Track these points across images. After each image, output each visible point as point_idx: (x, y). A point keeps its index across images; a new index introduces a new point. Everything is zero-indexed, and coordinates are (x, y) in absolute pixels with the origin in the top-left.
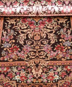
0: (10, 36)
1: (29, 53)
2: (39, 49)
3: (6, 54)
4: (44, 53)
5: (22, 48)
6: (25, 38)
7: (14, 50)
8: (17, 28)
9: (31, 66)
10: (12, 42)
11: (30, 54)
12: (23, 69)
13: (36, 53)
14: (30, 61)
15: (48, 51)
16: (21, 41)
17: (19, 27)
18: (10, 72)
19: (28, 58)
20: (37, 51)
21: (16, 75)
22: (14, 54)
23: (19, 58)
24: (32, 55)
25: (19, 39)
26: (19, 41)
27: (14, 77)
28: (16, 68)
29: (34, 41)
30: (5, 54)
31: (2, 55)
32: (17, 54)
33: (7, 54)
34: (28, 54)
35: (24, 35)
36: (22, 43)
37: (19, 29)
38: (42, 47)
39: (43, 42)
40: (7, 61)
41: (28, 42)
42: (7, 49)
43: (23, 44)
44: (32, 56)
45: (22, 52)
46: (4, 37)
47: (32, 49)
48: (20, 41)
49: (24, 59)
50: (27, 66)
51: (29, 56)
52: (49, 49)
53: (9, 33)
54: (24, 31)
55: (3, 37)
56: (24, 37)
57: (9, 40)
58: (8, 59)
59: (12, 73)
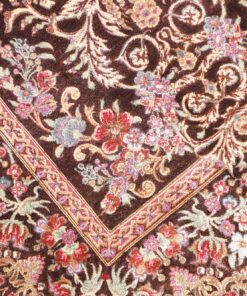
0: (38, 79)
1: (181, 109)
2: (198, 64)
3: (100, 173)
4: (234, 69)
5: (137, 103)
6: (105, 48)
7: (115, 132)
8: (29, 20)
9: (238, 160)
10: (71, 101)
11: (191, 111)
12: (225, 195)
13: (207, 91)
14: (216, 142)
15: (239, 51)
16: (99, 72)
17: (30, 10)
18: (191, 241)
19: (201, 135)
20: (202, 78)
21: (229, 240)
22: (136, 154)
23: (169, 156)
24: (197, 110)
25: (85, 68)
26: (93, 79)
27: (229, 252)
28: (197, 207)
29: (148, 38)
30: (101, 179)
31: (97, 189)
32: (144, 145)
33: (106, 172)
34: (181, 114)
35: (88, 34)
37: (38, 16)
38: (201, 45)
39: (182, 18)
40: (138, 203)
41: (130, 60)
42: (87, 152)
43: (121, 81)
44: (205, 112)
45: (154, 122)
46: (15, 98)
47: (173, 81)
48: (100, 78)
49: (187, 149)
50: (227, 172)
51: (193, 119)
52: (234, 39)
53: (20, 66)
54: (71, 16)
55: (13, 103)
56: (97, 45)
57: (54, 103)
58: (132, 187)
59: (204, 238)
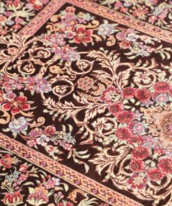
36: (92, 54)
